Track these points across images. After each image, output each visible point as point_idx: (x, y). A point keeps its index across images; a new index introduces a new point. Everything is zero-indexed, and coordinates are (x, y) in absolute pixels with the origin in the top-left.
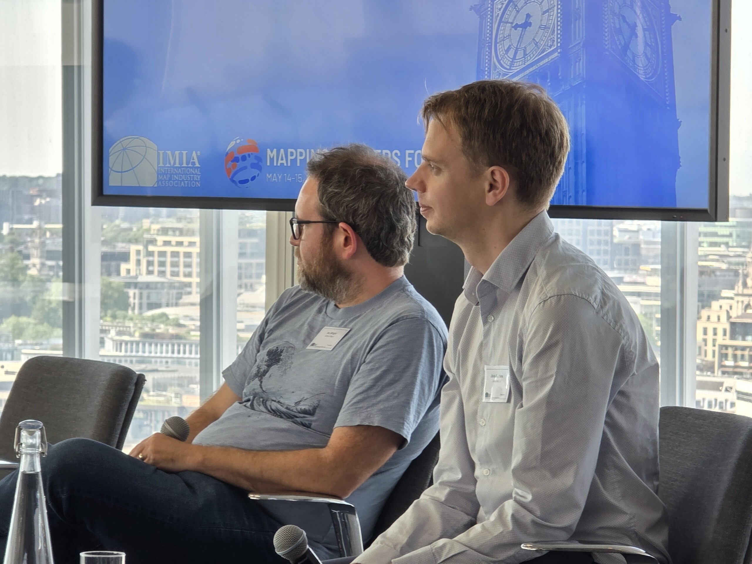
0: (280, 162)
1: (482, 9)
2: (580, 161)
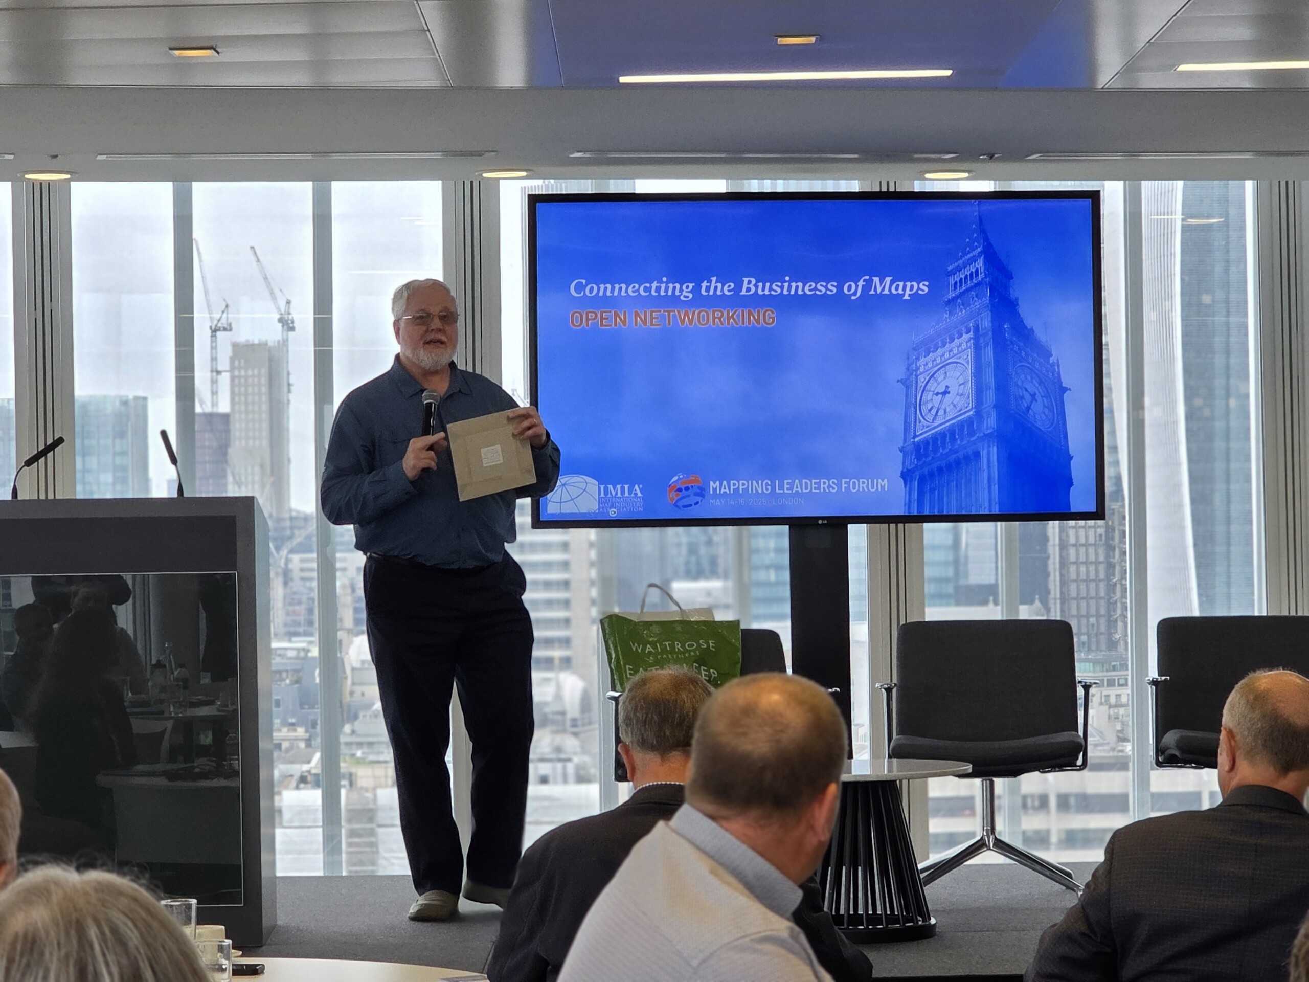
0: (723, 490)
1: (907, 382)
2: (993, 484)
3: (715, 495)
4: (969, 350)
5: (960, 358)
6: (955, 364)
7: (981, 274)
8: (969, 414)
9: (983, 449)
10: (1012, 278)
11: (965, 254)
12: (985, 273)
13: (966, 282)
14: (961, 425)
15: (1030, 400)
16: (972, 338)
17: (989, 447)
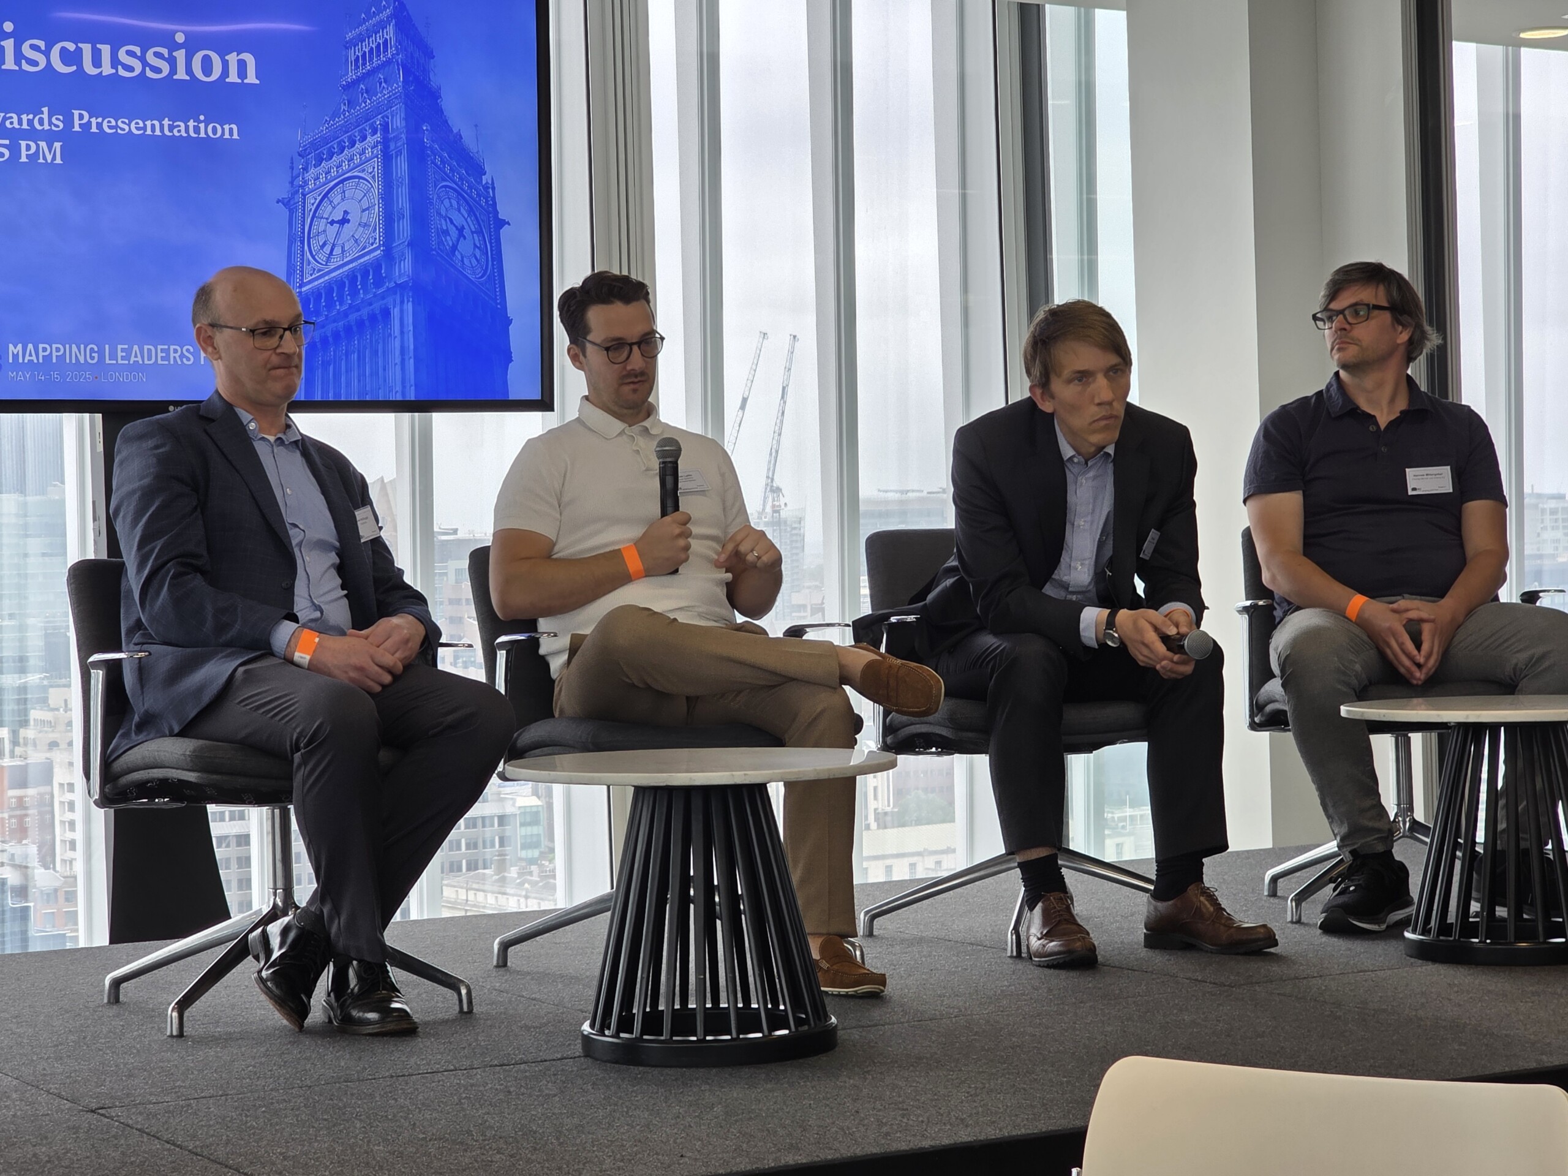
0: (27, 358)
1: (292, 202)
2: (406, 357)
3: (16, 365)
4: (376, 159)
5: (363, 170)
6: (357, 180)
7: (391, 48)
8: (375, 254)
9: (394, 307)
10: (433, 57)
11: (369, 17)
12: (397, 47)
13: (371, 60)
14: (365, 271)
15: (456, 236)
16: (380, 142)
17: (402, 302)
